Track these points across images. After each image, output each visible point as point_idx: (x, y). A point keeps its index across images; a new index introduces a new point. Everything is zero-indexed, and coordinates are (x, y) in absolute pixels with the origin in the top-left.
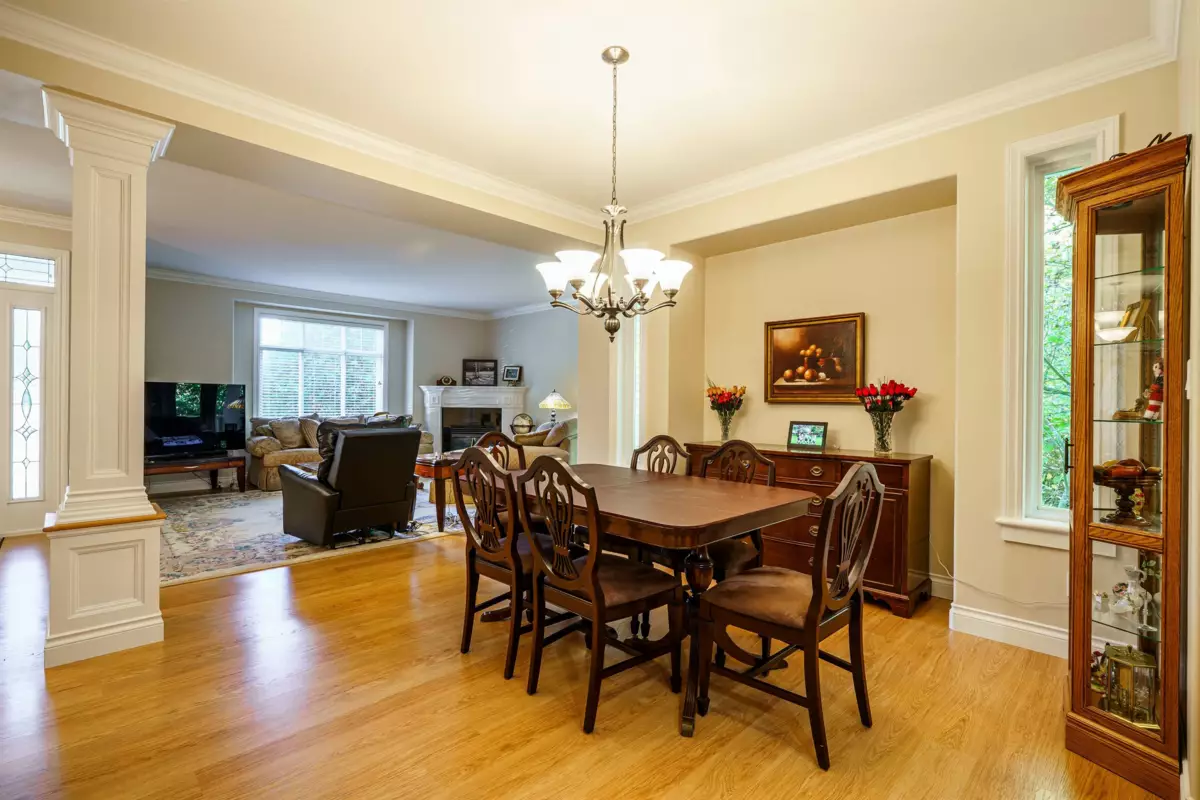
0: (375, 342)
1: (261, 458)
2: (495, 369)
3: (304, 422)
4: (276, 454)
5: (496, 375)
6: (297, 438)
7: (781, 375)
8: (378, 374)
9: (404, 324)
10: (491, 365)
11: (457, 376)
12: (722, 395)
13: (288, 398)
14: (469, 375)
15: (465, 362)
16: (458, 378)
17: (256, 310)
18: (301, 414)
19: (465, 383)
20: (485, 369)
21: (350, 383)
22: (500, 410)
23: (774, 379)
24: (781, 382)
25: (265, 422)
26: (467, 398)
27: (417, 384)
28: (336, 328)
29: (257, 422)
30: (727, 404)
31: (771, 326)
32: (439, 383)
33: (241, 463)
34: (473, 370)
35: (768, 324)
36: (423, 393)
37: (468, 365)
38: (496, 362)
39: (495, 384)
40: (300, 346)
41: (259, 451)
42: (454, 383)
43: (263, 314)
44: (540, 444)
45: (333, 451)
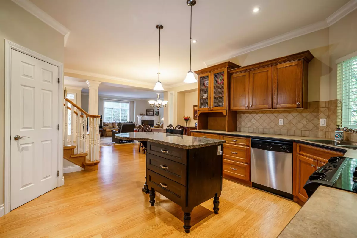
0: (127, 106)
1: (105, 130)
2: (153, 112)
3: (113, 123)
4: (108, 129)
5: (153, 114)
6: (112, 126)
7: (195, 115)
8: (128, 113)
9: (134, 102)
10: (153, 111)
11: (145, 113)
12: (185, 118)
13: (110, 118)
14: (148, 113)
15: (147, 110)
16: (145, 114)
17: (104, 100)
18: (112, 122)
19: (147, 115)
20: (151, 112)
21: (122, 115)
22: (154, 121)
23: (194, 115)
24: (195, 116)
25: (106, 123)
26: (147, 118)
27: (136, 116)
28: (119, 103)
29: (104, 123)
30: (187, 119)
31: (194, 106)
32: (141, 115)
33: (102, 131)
34: (148, 112)
35: (193, 106)
36: (138, 117)
37: (147, 111)
38: (153, 110)
39: (153, 115)
40: (112, 107)
41: (105, 129)
42: (144, 115)
43: (105, 101)
44: (159, 127)
45: (121, 127)
